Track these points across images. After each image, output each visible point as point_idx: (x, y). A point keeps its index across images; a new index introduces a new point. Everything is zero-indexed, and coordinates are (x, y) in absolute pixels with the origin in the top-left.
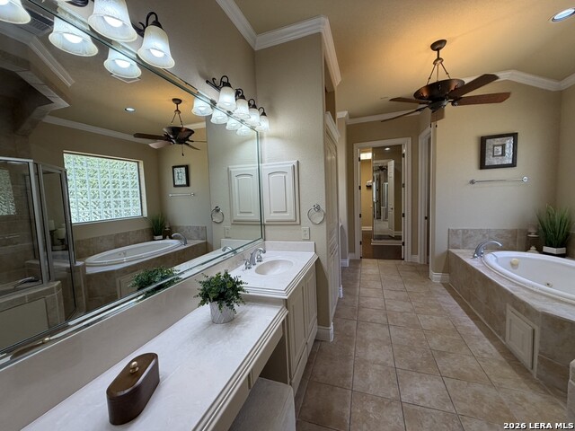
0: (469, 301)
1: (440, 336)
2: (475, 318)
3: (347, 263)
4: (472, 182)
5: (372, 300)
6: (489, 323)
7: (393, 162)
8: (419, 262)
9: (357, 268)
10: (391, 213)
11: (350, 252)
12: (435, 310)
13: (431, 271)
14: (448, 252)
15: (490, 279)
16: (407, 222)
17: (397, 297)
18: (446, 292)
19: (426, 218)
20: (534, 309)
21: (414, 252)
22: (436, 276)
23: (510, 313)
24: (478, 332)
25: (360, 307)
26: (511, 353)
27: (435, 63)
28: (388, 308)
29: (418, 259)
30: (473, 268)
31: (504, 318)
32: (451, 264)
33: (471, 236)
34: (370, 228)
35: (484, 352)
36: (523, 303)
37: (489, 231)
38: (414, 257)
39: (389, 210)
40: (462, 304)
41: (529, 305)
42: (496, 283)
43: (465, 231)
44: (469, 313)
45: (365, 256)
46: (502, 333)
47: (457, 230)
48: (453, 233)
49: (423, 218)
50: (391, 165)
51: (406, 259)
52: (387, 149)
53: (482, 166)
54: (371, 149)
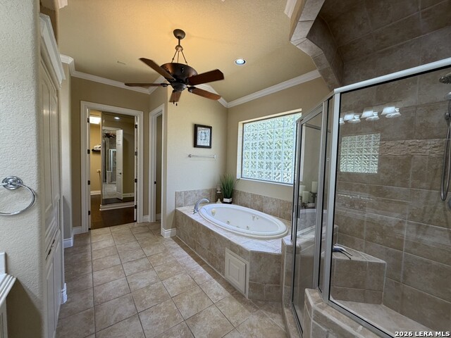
0: (195, 248)
1: (186, 297)
2: (202, 263)
3: (71, 241)
4: (190, 156)
5: (111, 286)
6: (211, 264)
7: (122, 131)
8: (149, 221)
9: (86, 245)
10: (120, 178)
11: (74, 226)
12: (174, 269)
13: (162, 229)
14: (176, 211)
15: (212, 231)
16: (139, 187)
17: (139, 268)
18: (176, 245)
19: (155, 183)
20: (245, 249)
21: (145, 213)
22: (166, 233)
23: (229, 255)
24: (208, 276)
25: (97, 305)
26: (230, 285)
27: (177, 48)
28: (132, 287)
29: (149, 218)
30: (197, 222)
31: (223, 258)
32: (179, 220)
33: (189, 196)
34: (98, 192)
35: (218, 294)
36: (238, 246)
37: (198, 191)
38: (145, 217)
39: (118, 174)
40: (191, 253)
41: (242, 247)
42: (216, 234)
43: (186, 193)
44: (197, 260)
45: (95, 226)
46: (222, 270)
47: (181, 192)
48: (177, 195)
49: (153, 183)
50: (120, 134)
51: (138, 221)
52: (117, 118)
53: (195, 145)
54: (100, 114)
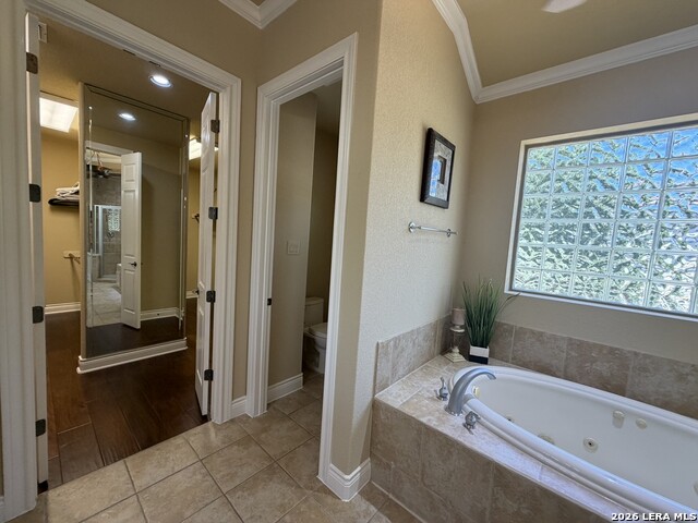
10: (130, 274)
14: (374, 405)
19: (269, 301)
29: (249, 404)
39: (124, 263)
43: (396, 343)
48: (383, 351)
49: (265, 302)
51: (216, 418)
52: (128, 117)
53: (423, 197)
54: (76, 91)
